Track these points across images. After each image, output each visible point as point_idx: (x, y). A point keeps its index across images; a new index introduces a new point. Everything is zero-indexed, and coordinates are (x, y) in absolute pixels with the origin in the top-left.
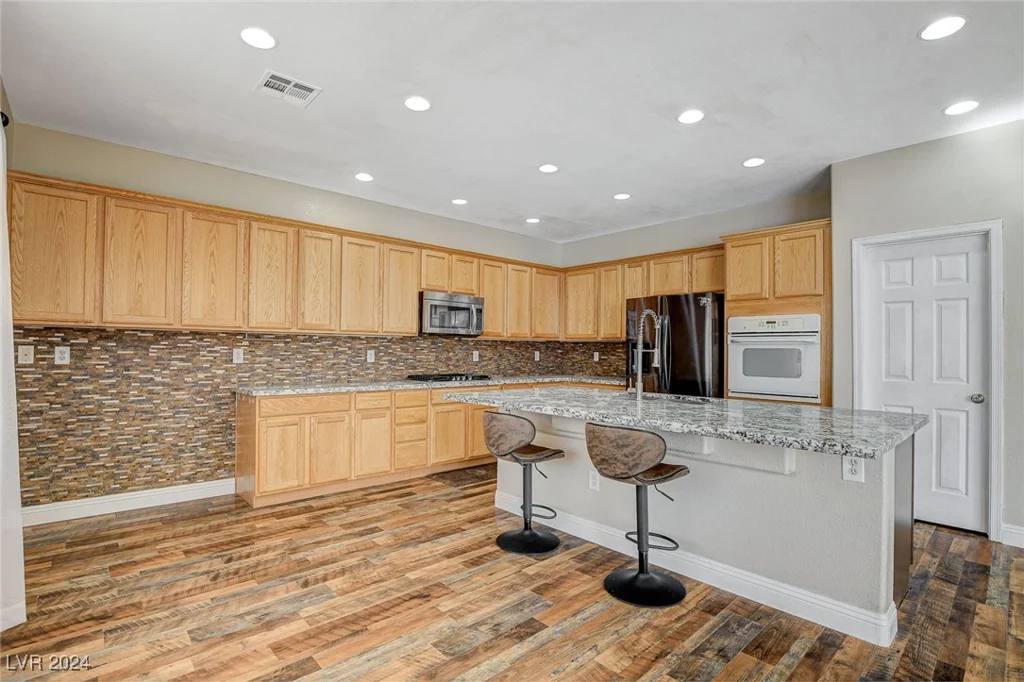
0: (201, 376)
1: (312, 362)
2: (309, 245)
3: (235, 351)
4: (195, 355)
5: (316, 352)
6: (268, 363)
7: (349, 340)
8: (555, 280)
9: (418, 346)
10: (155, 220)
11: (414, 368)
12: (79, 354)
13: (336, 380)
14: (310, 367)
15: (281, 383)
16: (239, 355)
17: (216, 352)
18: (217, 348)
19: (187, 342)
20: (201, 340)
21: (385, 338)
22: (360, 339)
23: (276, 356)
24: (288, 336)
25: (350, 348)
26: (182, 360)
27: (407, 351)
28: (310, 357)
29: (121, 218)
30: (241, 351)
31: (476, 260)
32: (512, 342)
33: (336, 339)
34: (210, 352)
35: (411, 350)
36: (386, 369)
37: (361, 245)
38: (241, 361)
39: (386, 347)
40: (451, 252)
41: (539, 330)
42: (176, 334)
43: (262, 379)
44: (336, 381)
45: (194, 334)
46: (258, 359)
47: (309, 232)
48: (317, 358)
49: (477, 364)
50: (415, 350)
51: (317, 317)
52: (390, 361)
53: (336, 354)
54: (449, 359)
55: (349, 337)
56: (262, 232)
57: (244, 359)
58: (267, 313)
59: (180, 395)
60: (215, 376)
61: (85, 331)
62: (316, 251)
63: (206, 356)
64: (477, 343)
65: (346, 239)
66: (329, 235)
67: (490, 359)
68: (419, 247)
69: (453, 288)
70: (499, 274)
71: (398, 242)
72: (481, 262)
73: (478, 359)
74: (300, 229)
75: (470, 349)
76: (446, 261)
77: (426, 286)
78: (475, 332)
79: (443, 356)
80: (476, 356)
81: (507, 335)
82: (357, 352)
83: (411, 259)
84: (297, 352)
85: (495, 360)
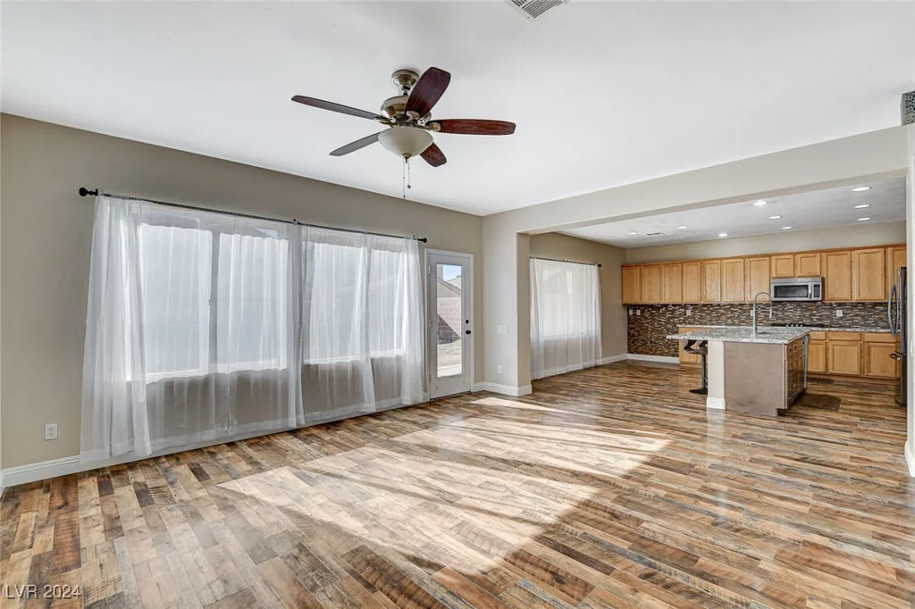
2: (708, 267)
3: (687, 311)
4: (674, 312)
5: (722, 311)
6: (700, 315)
7: (740, 306)
9: (786, 308)
10: (654, 270)
11: (785, 319)
12: (642, 312)
14: (720, 317)
15: (706, 324)
18: (681, 310)
19: (671, 308)
20: (676, 307)
21: (763, 304)
22: (746, 305)
23: (703, 313)
25: (740, 309)
28: (719, 314)
29: (646, 271)
30: (689, 311)
31: (818, 255)
33: (732, 305)
34: (678, 311)
35: (781, 310)
37: (733, 262)
38: (689, 315)
39: (763, 308)
40: (796, 254)
42: (668, 305)
43: (698, 322)
44: (733, 324)
45: (673, 305)
46: (696, 314)
47: (707, 262)
49: (841, 318)
50: (784, 310)
52: (765, 316)
53: (732, 312)
54: (814, 315)
55: (740, 304)
56: (688, 266)
57: (691, 314)
58: (691, 296)
59: (669, 326)
60: (680, 320)
61: (643, 305)
62: (712, 269)
63: (677, 313)
64: (840, 305)
65: (725, 261)
66: (715, 262)
67: (857, 315)
68: (770, 256)
69: (799, 274)
70: (845, 259)
71: (756, 256)
72: (824, 254)
73: (841, 315)
74: (702, 263)
75: (834, 309)
76: (791, 261)
77: (774, 275)
78: (813, 299)
79: (807, 314)
80: (839, 313)
81: (855, 298)
82: (745, 311)
83: (765, 263)
84: (712, 311)
85: (863, 317)
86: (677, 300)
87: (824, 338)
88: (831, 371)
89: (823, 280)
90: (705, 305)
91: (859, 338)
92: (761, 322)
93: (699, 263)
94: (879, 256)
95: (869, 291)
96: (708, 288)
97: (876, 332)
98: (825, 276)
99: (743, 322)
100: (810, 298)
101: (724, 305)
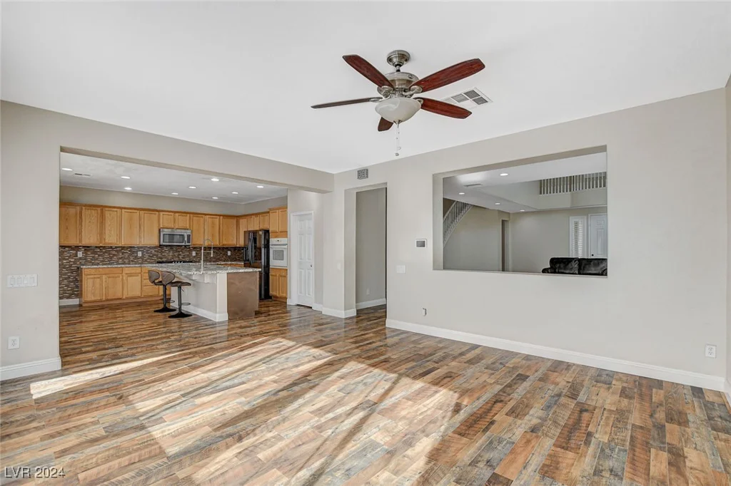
0: (65, 262)
2: (107, 214)
3: (79, 252)
5: (114, 252)
6: (92, 256)
8: (234, 221)
11: (161, 258)
14: (111, 258)
15: (98, 264)
16: (80, 254)
17: (71, 253)
18: (71, 251)
20: (65, 249)
21: (147, 247)
22: (134, 247)
23: (96, 254)
24: (100, 247)
25: (130, 251)
27: (158, 252)
28: (111, 255)
30: (81, 253)
31: (188, 215)
32: (215, 248)
33: (123, 248)
34: (68, 253)
36: (147, 259)
37: (131, 212)
39: (148, 250)
40: (175, 212)
41: (225, 242)
43: (90, 263)
44: (123, 263)
46: (88, 255)
47: (107, 209)
48: (114, 255)
49: (195, 257)
50: (162, 251)
51: (111, 239)
52: (149, 256)
53: (123, 253)
54: (180, 255)
55: (129, 247)
56: (87, 210)
57: (82, 255)
58: (89, 239)
60: (71, 261)
62: (110, 215)
64: (194, 248)
66: (115, 210)
68: (158, 211)
69: (178, 227)
70: (201, 219)
71: (148, 210)
72: (191, 215)
73: (195, 255)
74: (103, 208)
75: (191, 251)
76: (173, 216)
77: (161, 226)
78: (187, 244)
79: (176, 254)
80: (193, 254)
81: (203, 245)
82: (133, 252)
83: (155, 217)
84: (105, 252)
89: (192, 232)
90: (97, 248)
93: (99, 209)
94: (217, 221)
96: (107, 232)
98: (192, 229)
99: (132, 261)
100: (185, 243)
101: (116, 247)
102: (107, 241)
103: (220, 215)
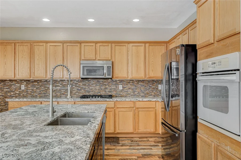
0: (12, 93)
1: (47, 89)
2: (36, 48)
3: (22, 85)
4: (10, 87)
6: (32, 89)
7: (61, 81)
9: (90, 83)
13: (56, 96)
14: (46, 91)
15: (36, 96)
16: (23, 87)
17: (16, 86)
18: (17, 85)
19: (8, 83)
20: (12, 82)
21: (75, 80)
22: (65, 81)
23: (34, 87)
24: (38, 80)
25: (61, 84)
26: (7, 88)
28: (46, 88)
30: (24, 86)
31: (110, 44)
32: (143, 81)
34: (14, 86)
35: (87, 85)
36: (76, 92)
37: (55, 46)
38: (24, 89)
39: (76, 84)
40: (96, 42)
42: (5, 80)
43: (30, 95)
45: (10, 80)
46: (29, 88)
47: (35, 44)
49: (121, 91)
50: (89, 85)
52: (78, 89)
54: (106, 88)
55: (61, 80)
56: (20, 46)
57: (25, 88)
58: (23, 73)
60: (16, 94)
62: (39, 50)
63: (13, 87)
64: (121, 81)
65: (49, 44)
66: (41, 44)
67: (129, 89)
68: (80, 43)
69: (98, 58)
70: (124, 49)
71: (71, 42)
72: (113, 45)
73: (122, 89)
75: (117, 84)
76: (94, 47)
77: (83, 58)
78: (107, 77)
79: (103, 87)
80: (120, 87)
81: (130, 77)
82: (64, 86)
83: (77, 49)
84: (42, 86)
85: (132, 89)
86: (12, 77)
87: (113, 106)
88: (117, 131)
89: (113, 63)
90: (35, 81)
91: (133, 106)
92: (75, 94)
93: (29, 44)
94: (142, 49)
95: (137, 72)
96: (36, 66)
97: (142, 101)
98: (114, 60)
100: (105, 76)
101: (49, 81)
102: (36, 75)
103: (145, 43)
